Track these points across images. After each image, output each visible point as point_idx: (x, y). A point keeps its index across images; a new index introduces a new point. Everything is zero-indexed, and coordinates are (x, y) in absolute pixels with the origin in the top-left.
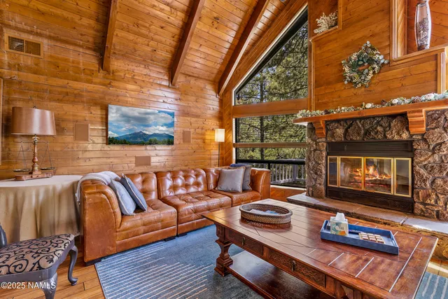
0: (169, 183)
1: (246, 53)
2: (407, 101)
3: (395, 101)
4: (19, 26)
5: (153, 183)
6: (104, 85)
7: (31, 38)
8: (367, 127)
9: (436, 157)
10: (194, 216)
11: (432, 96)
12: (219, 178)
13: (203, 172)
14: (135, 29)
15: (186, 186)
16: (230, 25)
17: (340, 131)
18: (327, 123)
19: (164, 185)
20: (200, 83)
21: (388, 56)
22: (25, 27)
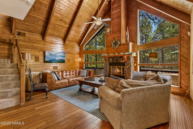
0: (65, 74)
1: (88, 35)
2: (123, 54)
3: (121, 53)
4: (20, 28)
5: (60, 74)
6: (44, 45)
7: (23, 32)
8: (117, 59)
9: (128, 66)
10: (73, 82)
11: (127, 53)
12: (79, 73)
13: (75, 71)
14: (54, 29)
15: (70, 75)
16: (82, 27)
17: (111, 60)
18: (109, 57)
19: (63, 74)
20: (73, 43)
21: (120, 42)
22: (22, 29)
